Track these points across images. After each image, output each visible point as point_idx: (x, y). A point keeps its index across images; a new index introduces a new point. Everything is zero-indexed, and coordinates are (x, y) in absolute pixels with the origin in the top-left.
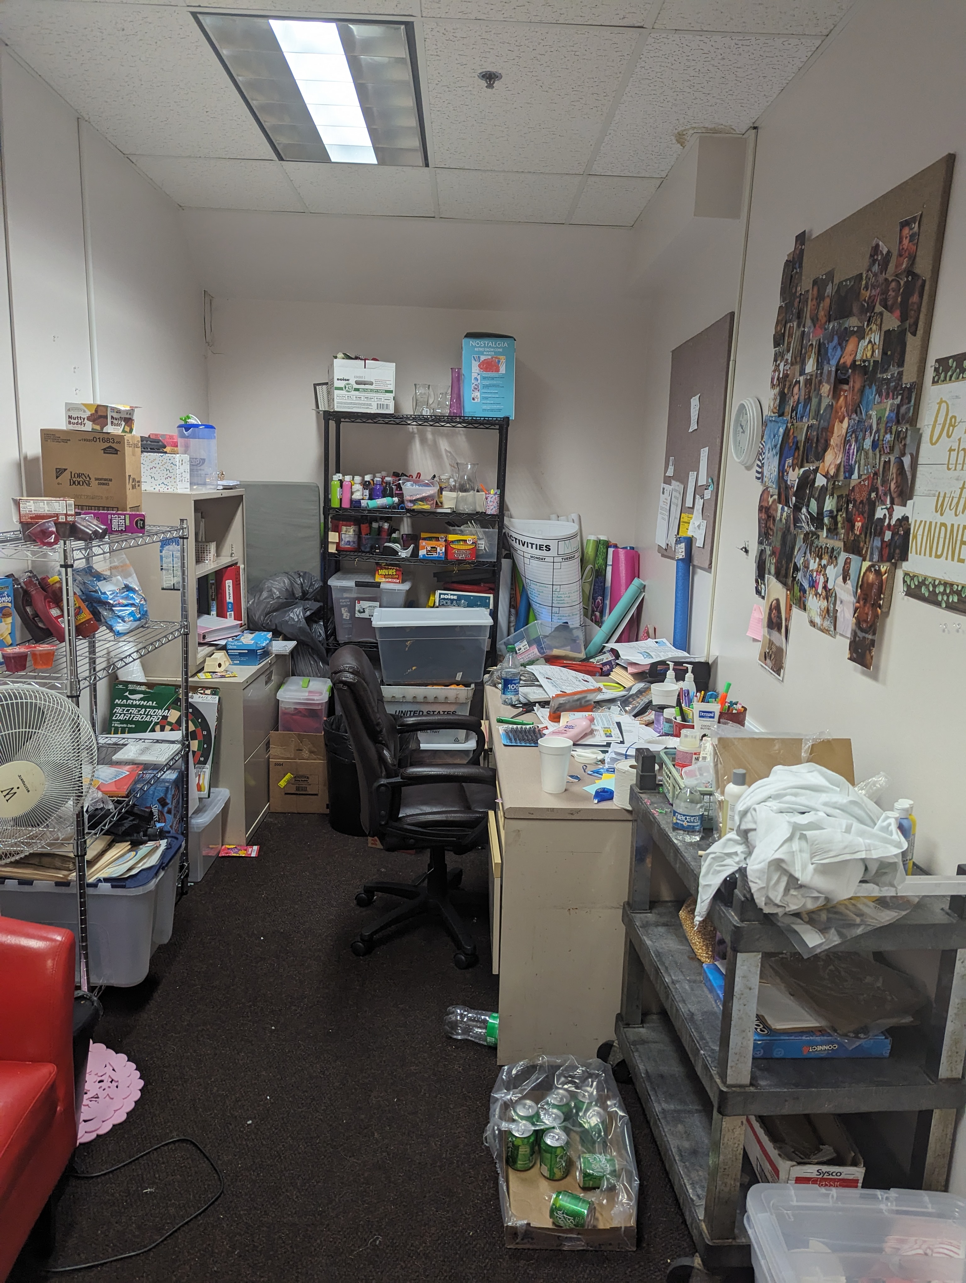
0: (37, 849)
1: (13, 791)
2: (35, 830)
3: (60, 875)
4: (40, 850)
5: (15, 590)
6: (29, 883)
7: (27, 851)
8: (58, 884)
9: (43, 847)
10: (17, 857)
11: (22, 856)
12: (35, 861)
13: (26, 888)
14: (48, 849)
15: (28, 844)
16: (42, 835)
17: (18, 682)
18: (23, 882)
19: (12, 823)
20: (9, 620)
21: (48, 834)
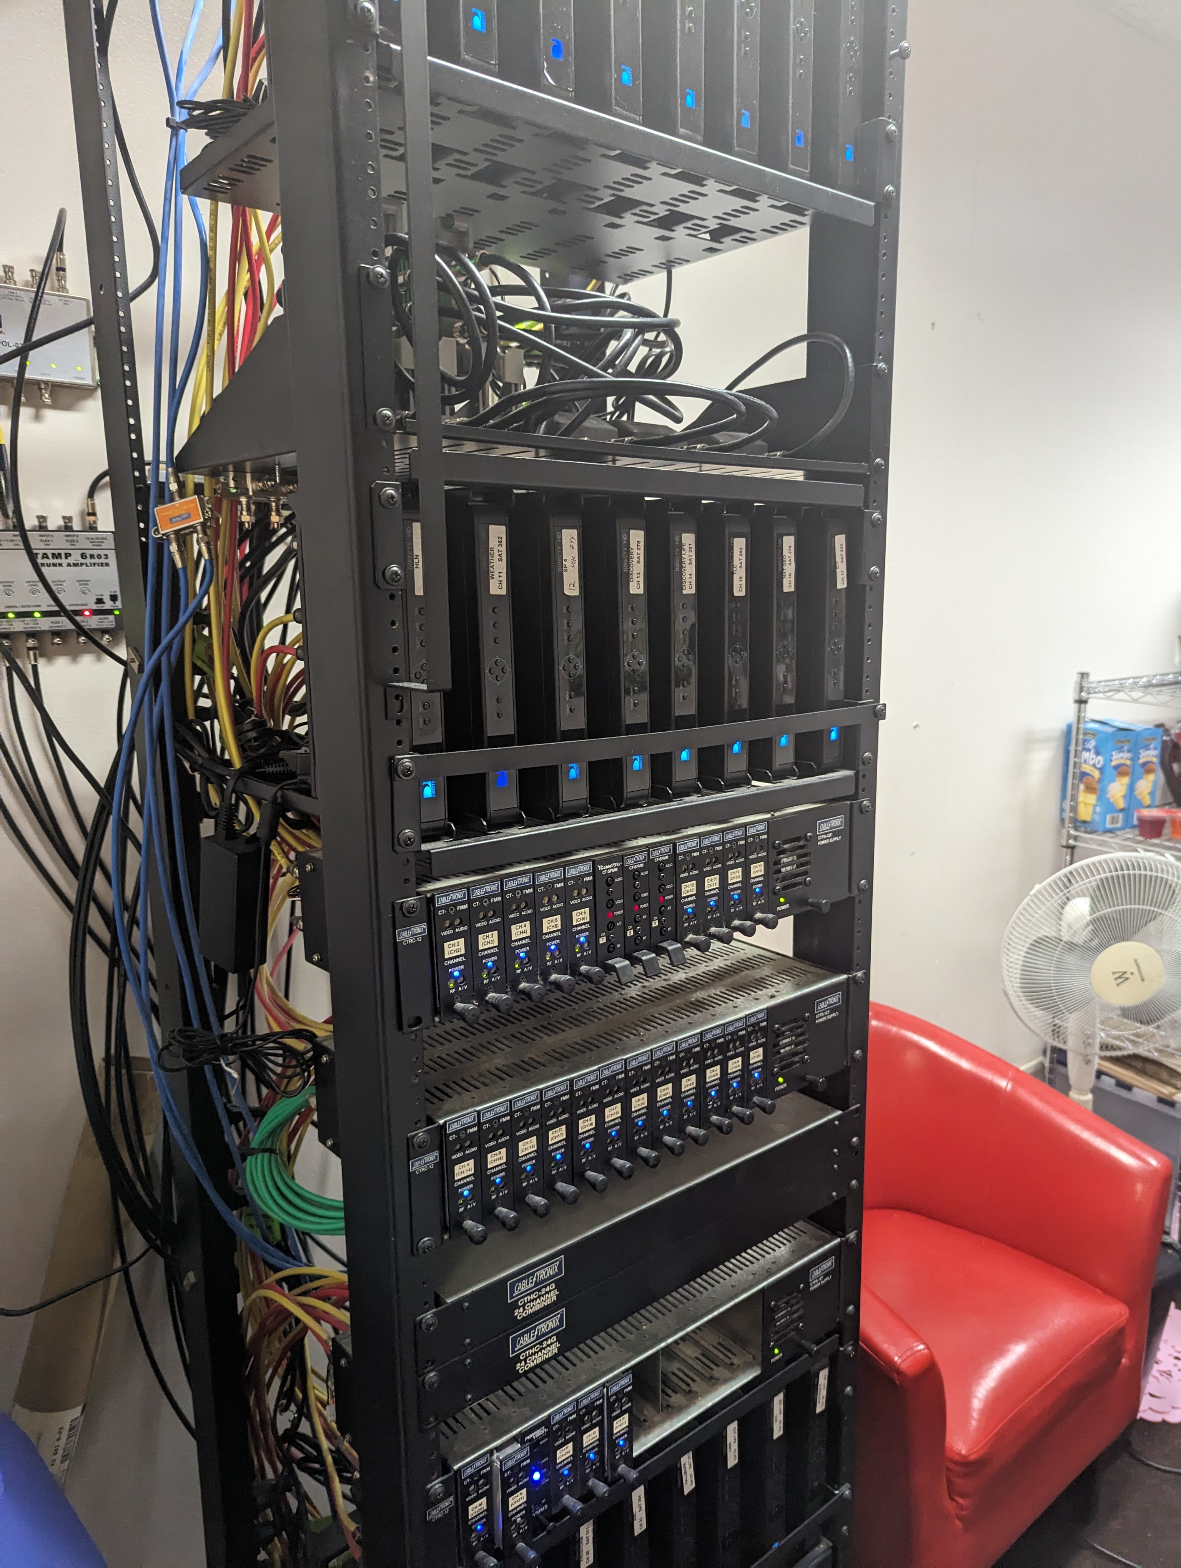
0: (1142, 1051)
1: (1126, 976)
2: (1143, 1029)
3: (1166, 1090)
4: (1145, 1054)
5: (1164, 743)
6: (1128, 1087)
7: (1131, 1049)
8: (1161, 1100)
9: (1150, 1051)
10: (1119, 1053)
11: (1125, 1053)
12: (1139, 1064)
13: (1124, 1093)
14: (1155, 1055)
15: (1133, 1042)
16: (1150, 1037)
17: (1150, 851)
18: (1121, 1084)
19: (1119, 1012)
20: (1151, 777)
21: (1157, 1036)
